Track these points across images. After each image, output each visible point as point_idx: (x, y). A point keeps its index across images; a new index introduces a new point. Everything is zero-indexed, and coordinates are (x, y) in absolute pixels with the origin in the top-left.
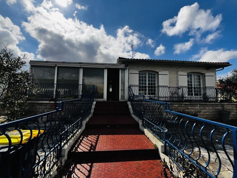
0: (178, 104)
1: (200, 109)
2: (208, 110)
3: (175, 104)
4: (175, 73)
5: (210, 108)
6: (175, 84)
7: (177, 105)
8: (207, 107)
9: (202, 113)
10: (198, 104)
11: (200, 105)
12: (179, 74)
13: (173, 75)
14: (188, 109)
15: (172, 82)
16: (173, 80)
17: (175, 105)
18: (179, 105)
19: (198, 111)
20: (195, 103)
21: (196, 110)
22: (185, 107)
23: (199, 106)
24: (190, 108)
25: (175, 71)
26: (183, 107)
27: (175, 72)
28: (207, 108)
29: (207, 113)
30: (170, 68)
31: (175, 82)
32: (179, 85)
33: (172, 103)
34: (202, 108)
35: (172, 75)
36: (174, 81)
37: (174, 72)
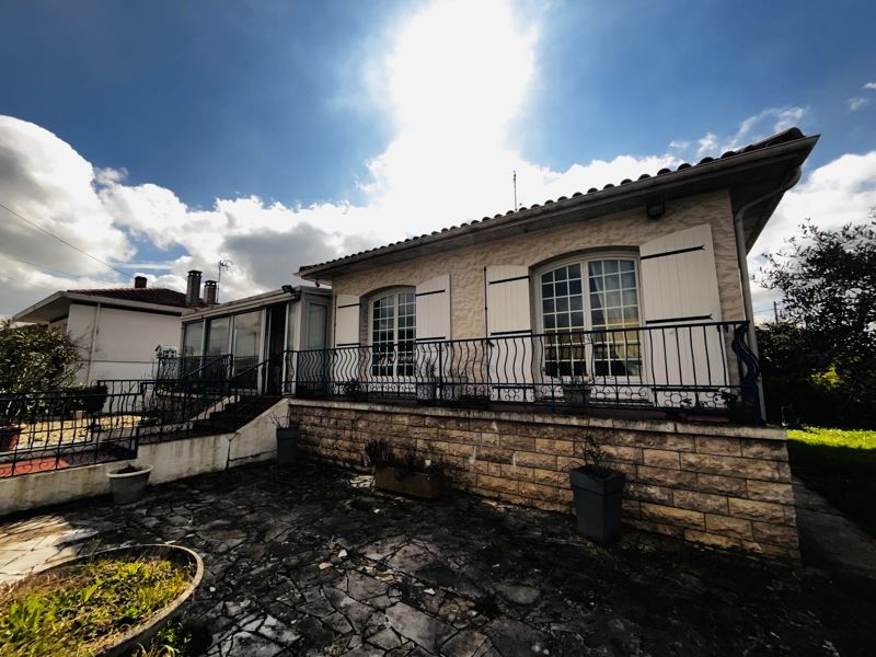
0: (411, 414)
1: (505, 448)
2: (544, 458)
3: (398, 413)
4: (476, 278)
5: (559, 445)
6: (475, 323)
7: (406, 419)
8: (546, 442)
9: (514, 469)
10: (492, 420)
11: (505, 427)
12: (490, 279)
13: (469, 288)
14: (447, 439)
15: (465, 318)
16: (470, 310)
17: (399, 419)
18: (413, 418)
19: (492, 453)
20: (476, 415)
21: (486, 447)
22: (434, 430)
23: (495, 428)
24: (455, 433)
25: (478, 267)
26: (427, 427)
27: (477, 273)
28: (541, 443)
29: (541, 474)
30: (457, 259)
31: (476, 318)
32: (491, 330)
33: (387, 409)
34: (511, 439)
35: (464, 287)
36: (471, 314)
37: (474, 274)
